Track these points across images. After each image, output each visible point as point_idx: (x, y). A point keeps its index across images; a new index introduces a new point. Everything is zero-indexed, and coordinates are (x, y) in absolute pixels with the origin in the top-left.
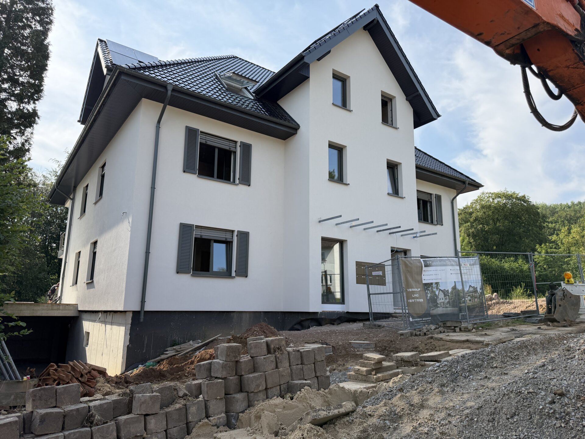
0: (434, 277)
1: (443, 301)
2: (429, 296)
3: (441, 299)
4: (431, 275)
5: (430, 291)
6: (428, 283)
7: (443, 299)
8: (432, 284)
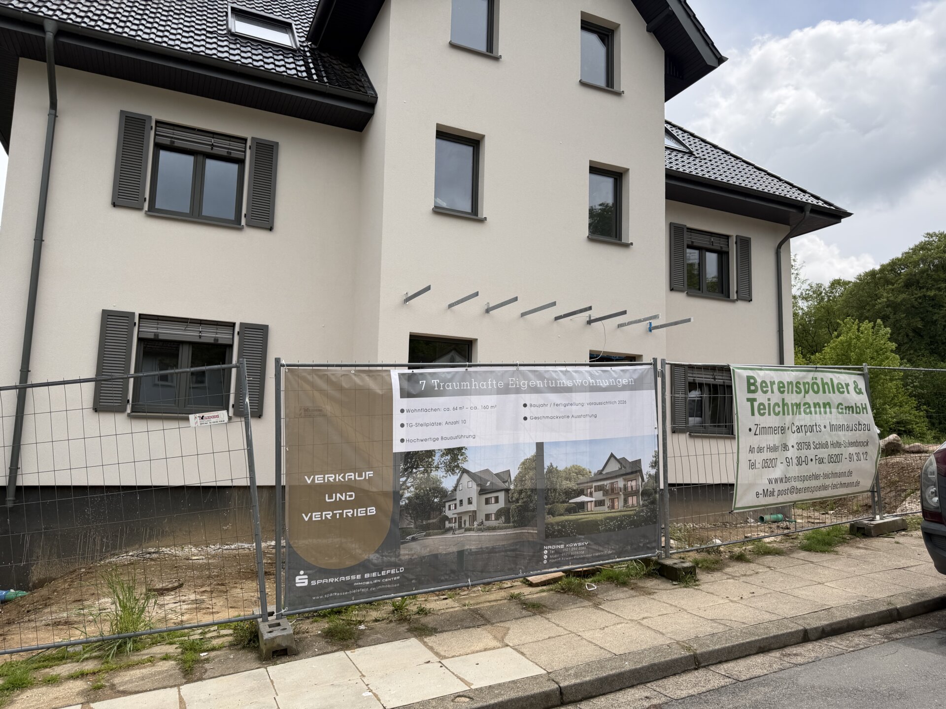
0: (446, 431)
1: (472, 508)
2: (407, 494)
3: (465, 502)
4: (433, 424)
5: (415, 479)
6: (416, 453)
7: (470, 502)
8: (430, 453)
